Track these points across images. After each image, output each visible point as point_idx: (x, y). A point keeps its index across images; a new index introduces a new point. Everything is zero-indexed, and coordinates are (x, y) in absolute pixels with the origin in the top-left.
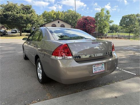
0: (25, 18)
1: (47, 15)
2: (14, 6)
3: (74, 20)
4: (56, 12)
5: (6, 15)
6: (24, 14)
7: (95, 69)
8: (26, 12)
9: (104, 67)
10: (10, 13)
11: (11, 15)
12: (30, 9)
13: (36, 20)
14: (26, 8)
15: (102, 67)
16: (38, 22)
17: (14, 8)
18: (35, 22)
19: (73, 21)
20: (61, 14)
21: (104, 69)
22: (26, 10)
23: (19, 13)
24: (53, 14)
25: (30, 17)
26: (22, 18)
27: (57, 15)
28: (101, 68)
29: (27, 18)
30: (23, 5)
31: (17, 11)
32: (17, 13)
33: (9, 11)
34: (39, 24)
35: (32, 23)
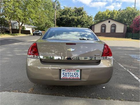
0: (76, 20)
1: (101, 15)
2: (68, 10)
3: (131, 18)
4: (111, 11)
5: (61, 18)
6: (76, 16)
7: (65, 74)
8: (78, 14)
9: (79, 74)
10: (64, 16)
11: (65, 18)
12: (81, 11)
13: (85, 21)
14: (78, 11)
15: (76, 74)
16: (88, 23)
17: (68, 11)
18: (84, 23)
19: (129, 20)
20: (116, 13)
21: (79, 77)
22: (77, 12)
23: (72, 16)
24: (107, 14)
25: (81, 19)
26: (73, 20)
27: (112, 14)
28: (73, 74)
29: (78, 20)
30: (76, 8)
31: (70, 14)
32: (70, 16)
33: (64, 15)
34: (89, 25)
35: (82, 25)
